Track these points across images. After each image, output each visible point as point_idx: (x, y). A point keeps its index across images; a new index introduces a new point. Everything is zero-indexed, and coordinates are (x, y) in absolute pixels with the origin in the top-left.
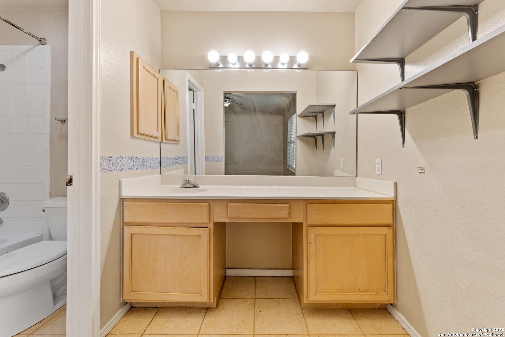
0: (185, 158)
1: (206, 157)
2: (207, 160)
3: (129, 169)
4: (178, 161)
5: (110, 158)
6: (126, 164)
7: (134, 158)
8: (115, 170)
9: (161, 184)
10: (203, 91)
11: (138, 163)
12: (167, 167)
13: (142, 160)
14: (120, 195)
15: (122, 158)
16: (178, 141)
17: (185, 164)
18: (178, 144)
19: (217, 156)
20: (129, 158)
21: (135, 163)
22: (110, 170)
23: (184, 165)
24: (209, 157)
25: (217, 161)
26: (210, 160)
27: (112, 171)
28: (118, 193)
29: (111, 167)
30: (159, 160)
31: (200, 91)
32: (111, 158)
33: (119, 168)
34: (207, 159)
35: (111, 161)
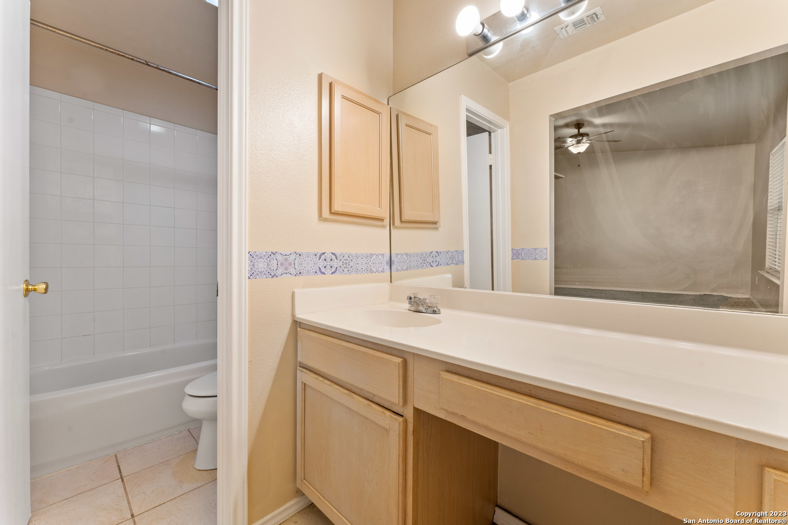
0: (455, 253)
1: (515, 251)
2: (515, 257)
3: (316, 272)
4: (438, 259)
5: (272, 255)
6: (308, 264)
7: (326, 254)
8: (284, 275)
9: (390, 299)
10: (508, 126)
11: (335, 263)
12: (407, 269)
13: (346, 257)
14: (293, 315)
15: (300, 255)
16: (435, 223)
17: (456, 264)
18: (436, 229)
19: (535, 249)
20: (316, 255)
21: (328, 263)
22: (272, 275)
23: (453, 266)
24: (520, 251)
25: (535, 259)
26: (520, 257)
27: (277, 277)
28: (289, 312)
29: (275, 269)
30: (388, 258)
31: (501, 128)
32: (274, 254)
33: (292, 271)
34: (516, 254)
35: (275, 260)
